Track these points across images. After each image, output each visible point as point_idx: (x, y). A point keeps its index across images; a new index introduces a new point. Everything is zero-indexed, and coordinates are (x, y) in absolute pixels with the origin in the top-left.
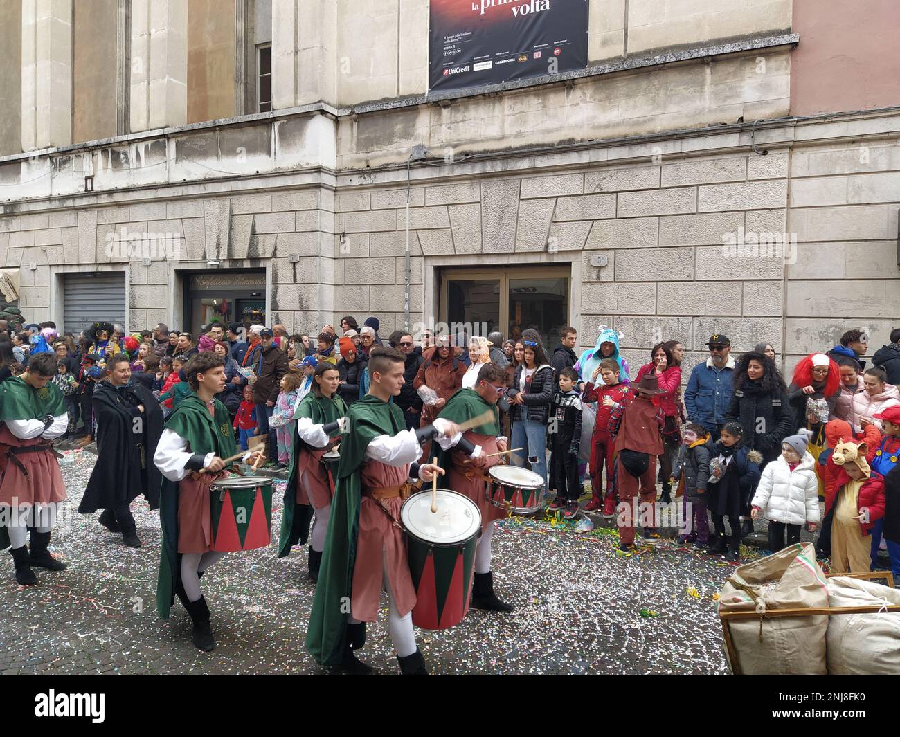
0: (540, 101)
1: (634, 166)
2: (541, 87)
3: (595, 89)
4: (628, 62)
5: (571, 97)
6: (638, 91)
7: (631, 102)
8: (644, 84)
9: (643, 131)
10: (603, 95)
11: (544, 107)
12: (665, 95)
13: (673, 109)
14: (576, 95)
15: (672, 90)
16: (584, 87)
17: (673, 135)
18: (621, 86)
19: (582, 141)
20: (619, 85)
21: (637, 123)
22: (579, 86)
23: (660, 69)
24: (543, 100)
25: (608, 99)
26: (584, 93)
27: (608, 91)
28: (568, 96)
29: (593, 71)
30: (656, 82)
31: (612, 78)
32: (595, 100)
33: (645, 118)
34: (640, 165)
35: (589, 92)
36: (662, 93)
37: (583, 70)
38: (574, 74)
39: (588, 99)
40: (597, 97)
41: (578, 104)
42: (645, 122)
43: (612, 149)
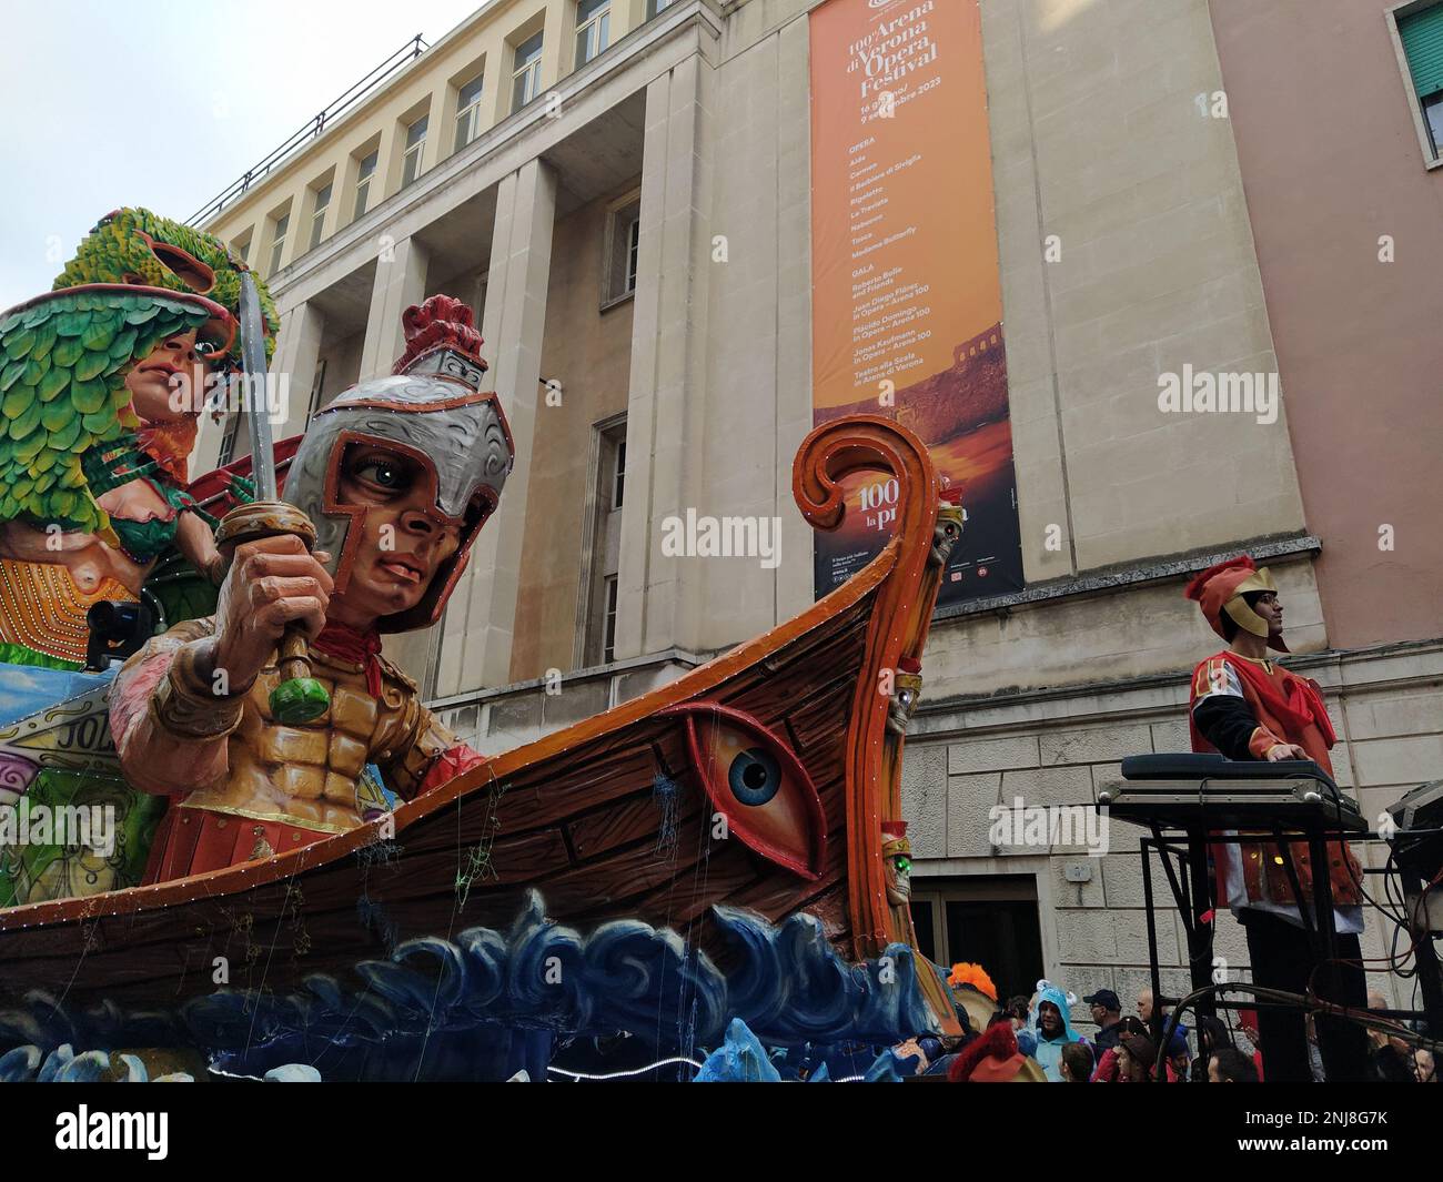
0: (965, 636)
1: (1110, 724)
2: (963, 618)
3: (1039, 619)
4: (1080, 583)
5: (1007, 629)
6: (1099, 620)
7: (1092, 634)
8: (1107, 611)
9: (1116, 674)
10: (1052, 627)
11: (971, 643)
12: (1140, 624)
13: (1154, 643)
14: (1014, 627)
15: (1148, 618)
16: (1024, 616)
17: (1160, 680)
18: (1076, 614)
19: (1029, 689)
20: (1072, 612)
21: (1106, 664)
22: (1017, 615)
23: (1126, 590)
24: (968, 635)
25: (1059, 631)
26: (1024, 624)
27: (1056, 621)
28: (1002, 628)
29: (1032, 595)
30: (1123, 608)
31: (1062, 603)
32: (1040, 633)
33: (1116, 657)
34: (1118, 723)
35: (1032, 622)
36: (1134, 622)
37: (1018, 595)
38: (1007, 600)
39: (1031, 632)
40: (1043, 629)
41: (1017, 639)
42: (1116, 661)
43: (1073, 701)
